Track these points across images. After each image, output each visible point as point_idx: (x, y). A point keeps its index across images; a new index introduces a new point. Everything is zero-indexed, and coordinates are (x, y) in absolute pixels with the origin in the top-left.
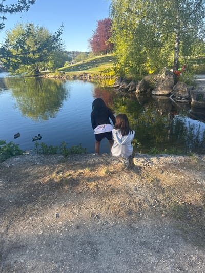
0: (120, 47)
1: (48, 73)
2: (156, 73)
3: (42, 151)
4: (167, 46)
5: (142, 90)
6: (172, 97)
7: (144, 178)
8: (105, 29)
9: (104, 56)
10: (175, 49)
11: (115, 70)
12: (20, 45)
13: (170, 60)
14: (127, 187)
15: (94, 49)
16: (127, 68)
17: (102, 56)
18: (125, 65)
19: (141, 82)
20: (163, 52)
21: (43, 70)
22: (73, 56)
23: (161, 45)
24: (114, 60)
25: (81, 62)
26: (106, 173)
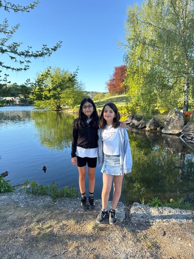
0: (133, 89)
1: (68, 109)
2: (166, 113)
3: (31, 190)
4: (177, 89)
5: (152, 128)
6: (182, 137)
7: (140, 242)
8: (120, 74)
9: (119, 96)
10: (185, 92)
11: (127, 108)
12: (38, 84)
13: (180, 101)
14: (116, 254)
15: (110, 90)
16: (138, 107)
17: (117, 96)
18: (137, 105)
19: (151, 121)
20: (173, 95)
21: (64, 106)
22: (92, 95)
23: (171, 88)
24: (127, 100)
25: (98, 101)
26: (94, 228)
